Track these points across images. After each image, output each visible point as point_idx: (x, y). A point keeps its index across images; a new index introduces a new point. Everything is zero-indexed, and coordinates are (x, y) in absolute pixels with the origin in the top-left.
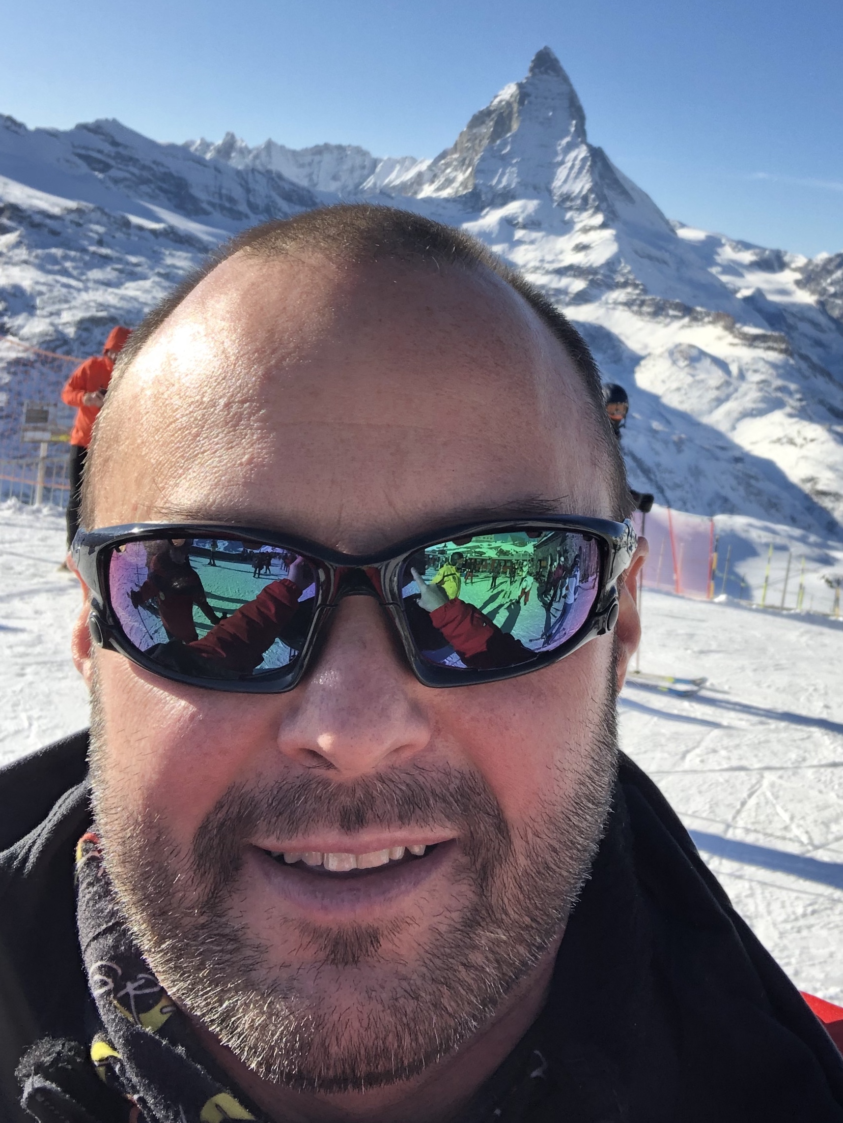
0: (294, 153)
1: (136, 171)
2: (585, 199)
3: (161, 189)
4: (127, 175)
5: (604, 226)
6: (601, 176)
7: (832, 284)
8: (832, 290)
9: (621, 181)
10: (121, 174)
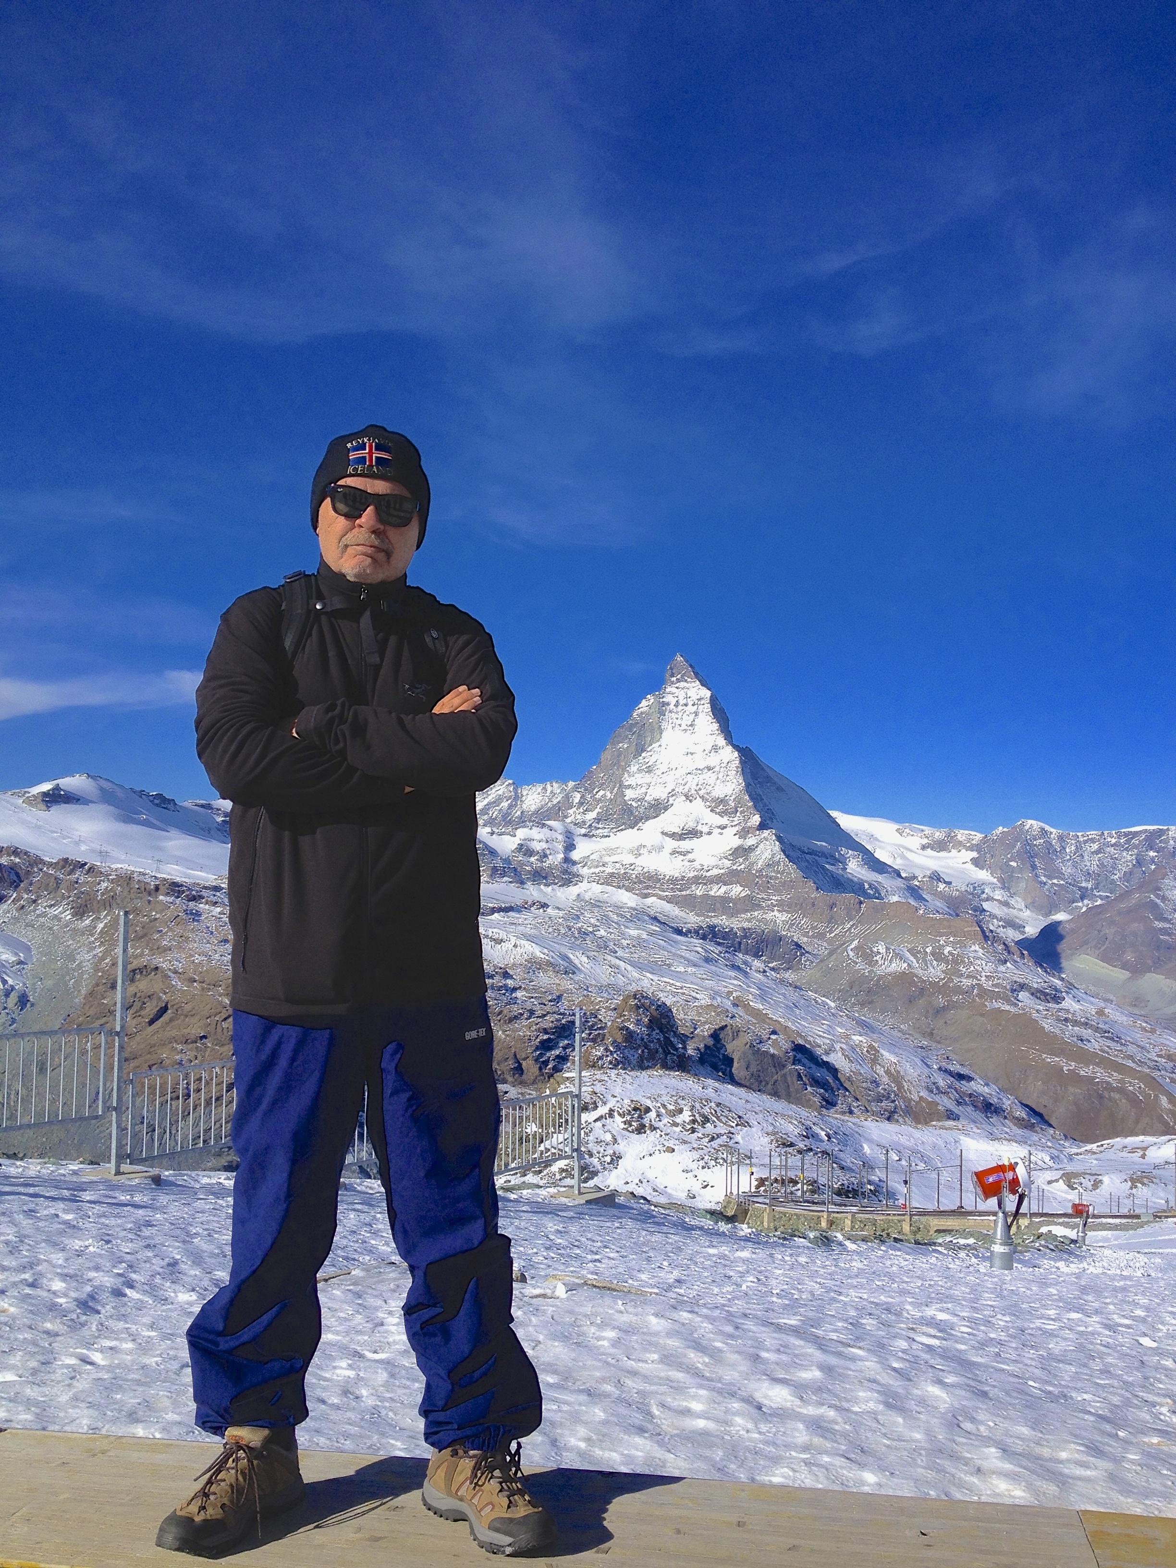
2: (738, 801)
6: (754, 776)
7: (1012, 859)
8: (1014, 865)
9: (776, 779)
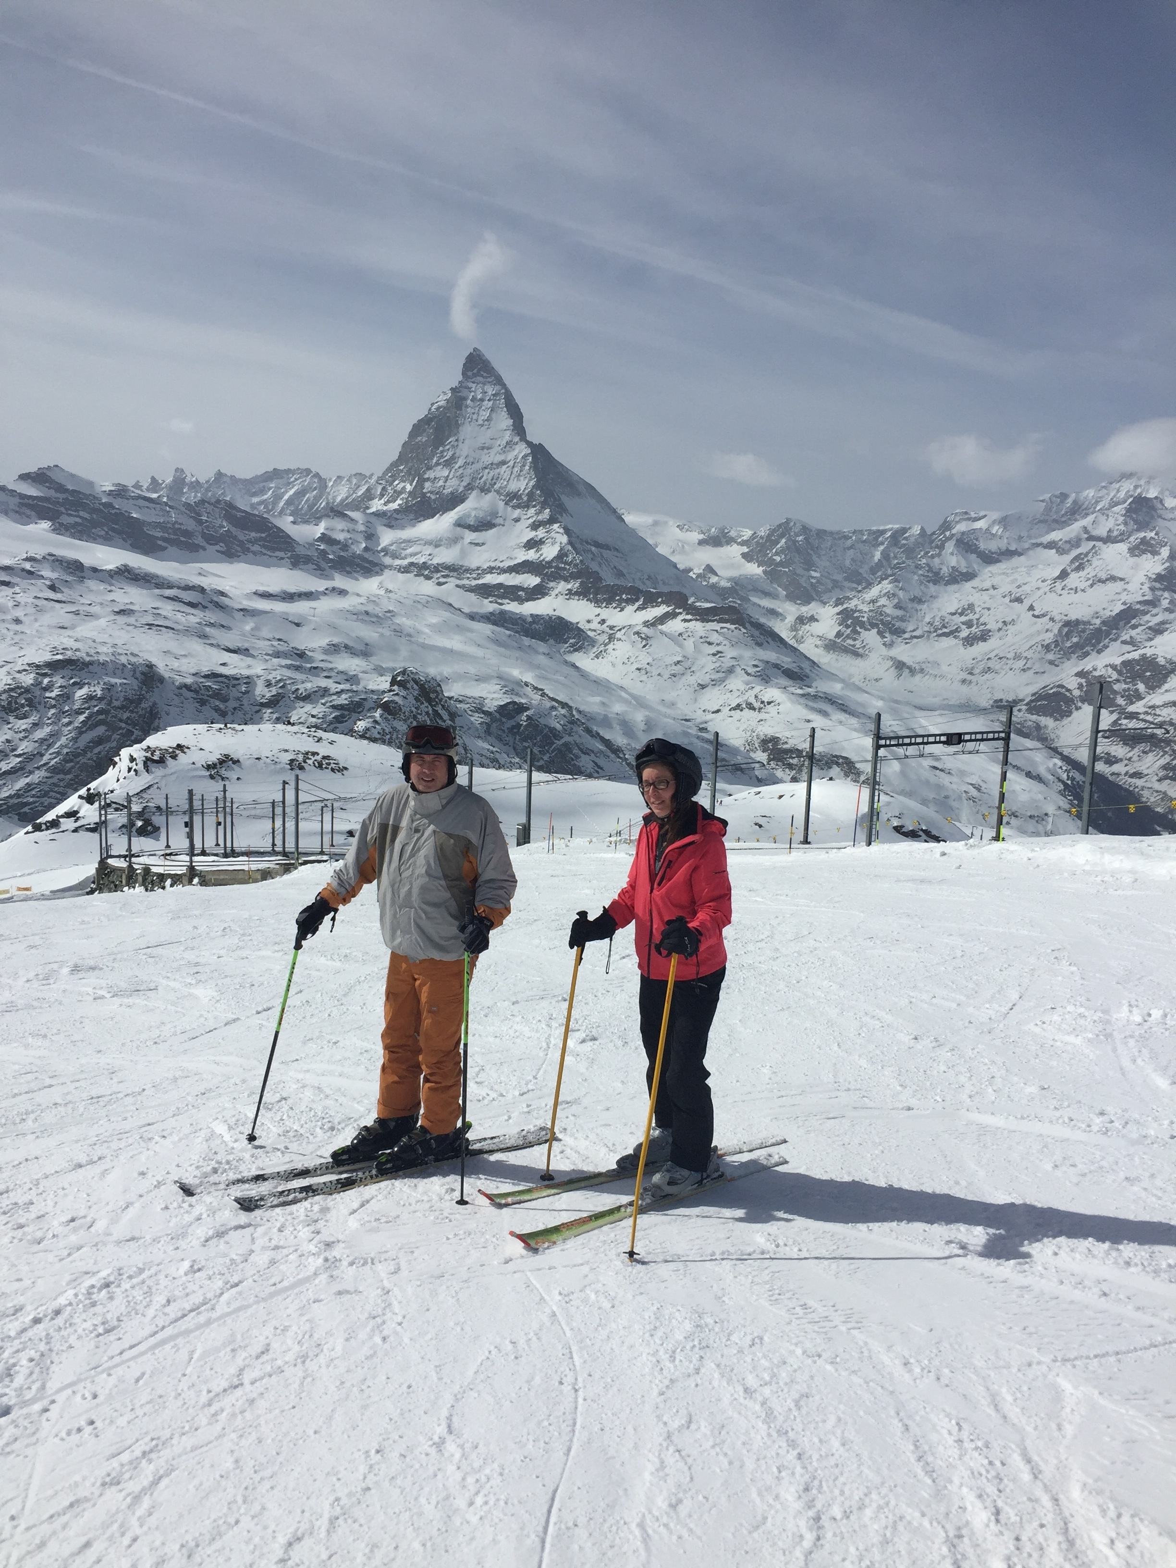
0: (246, 482)
1: (86, 516)
2: (531, 495)
3: (113, 530)
4: (78, 520)
7: (777, 554)
8: (778, 559)
9: (565, 474)
10: (71, 520)
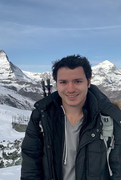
2: (9, 69)
5: (12, 72)
6: (11, 65)
9: (14, 66)
